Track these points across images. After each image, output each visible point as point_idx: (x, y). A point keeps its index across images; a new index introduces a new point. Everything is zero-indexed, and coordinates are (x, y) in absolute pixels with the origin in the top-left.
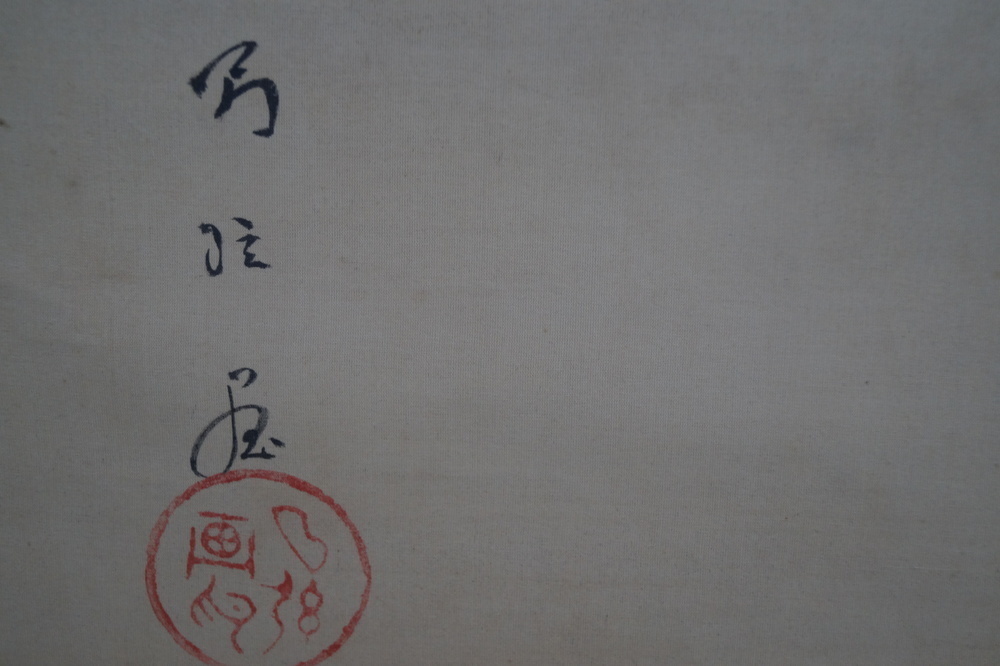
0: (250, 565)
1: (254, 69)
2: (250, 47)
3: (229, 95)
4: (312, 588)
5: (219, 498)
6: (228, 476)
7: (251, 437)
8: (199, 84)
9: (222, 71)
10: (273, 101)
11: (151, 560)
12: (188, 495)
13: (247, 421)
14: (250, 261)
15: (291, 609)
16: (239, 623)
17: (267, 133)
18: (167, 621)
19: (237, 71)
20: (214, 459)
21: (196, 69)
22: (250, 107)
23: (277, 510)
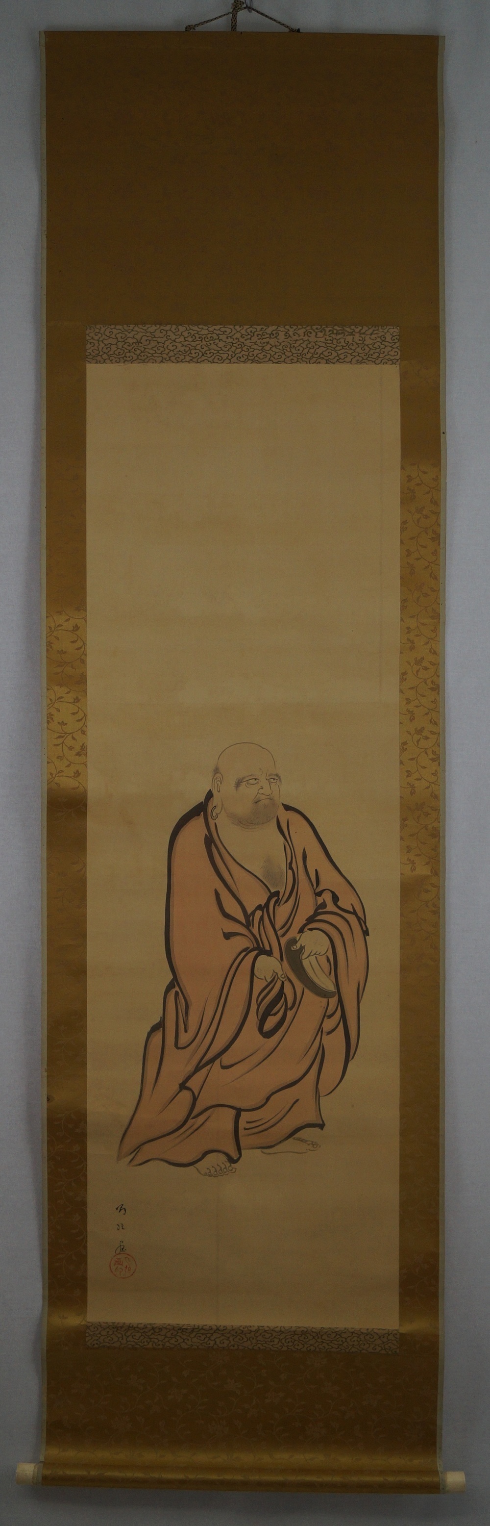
0: (122, 1265)
1: (123, 1207)
2: (123, 1205)
3: (120, 1210)
4: (129, 1267)
5: (119, 1256)
6: (120, 1254)
7: (122, 1249)
8: (117, 1209)
9: (120, 1207)
10: (125, 1211)
11: (110, 1264)
12: (115, 1256)
13: (122, 1247)
14: (122, 1228)
15: (127, 1270)
16: (121, 1272)
17: (125, 1214)
18: (112, 1272)
19: (121, 1207)
20: (118, 1252)
21: (117, 1207)
22: (123, 1211)
23: (125, 1258)
